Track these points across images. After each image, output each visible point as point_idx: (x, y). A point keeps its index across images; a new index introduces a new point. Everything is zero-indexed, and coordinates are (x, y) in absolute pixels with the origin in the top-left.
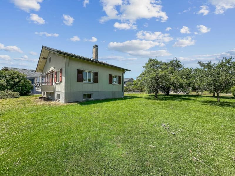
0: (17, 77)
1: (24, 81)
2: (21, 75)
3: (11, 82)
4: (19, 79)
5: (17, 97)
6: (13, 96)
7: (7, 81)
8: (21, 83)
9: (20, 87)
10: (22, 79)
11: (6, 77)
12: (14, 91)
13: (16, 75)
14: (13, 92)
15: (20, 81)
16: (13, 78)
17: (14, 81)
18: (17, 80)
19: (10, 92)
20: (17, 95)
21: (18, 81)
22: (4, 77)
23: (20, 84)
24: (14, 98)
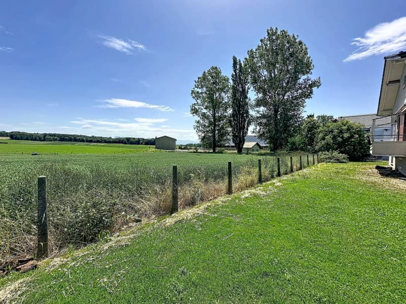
0: (348, 129)
1: (357, 136)
2: (355, 127)
3: (339, 138)
4: (350, 133)
5: (343, 162)
6: (338, 160)
7: (334, 138)
8: (353, 140)
9: (352, 146)
10: (355, 134)
11: (333, 132)
12: (341, 152)
13: (346, 127)
14: (339, 153)
15: (352, 137)
16: (341, 132)
17: (342, 138)
18: (346, 135)
19: (335, 154)
20: (344, 158)
21: (348, 137)
22: (330, 131)
23: (351, 142)
24: (339, 164)
